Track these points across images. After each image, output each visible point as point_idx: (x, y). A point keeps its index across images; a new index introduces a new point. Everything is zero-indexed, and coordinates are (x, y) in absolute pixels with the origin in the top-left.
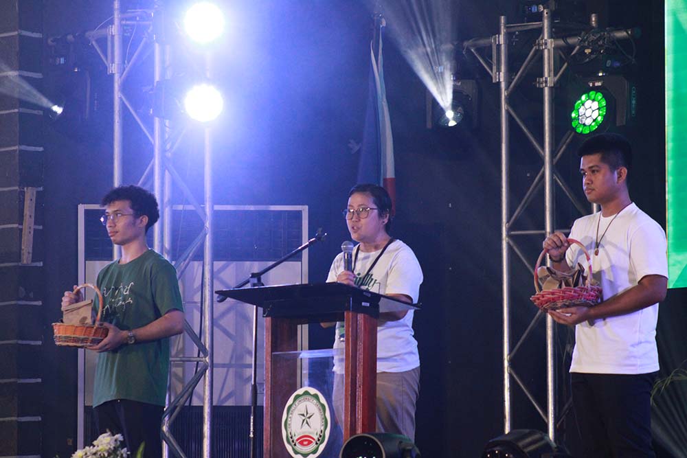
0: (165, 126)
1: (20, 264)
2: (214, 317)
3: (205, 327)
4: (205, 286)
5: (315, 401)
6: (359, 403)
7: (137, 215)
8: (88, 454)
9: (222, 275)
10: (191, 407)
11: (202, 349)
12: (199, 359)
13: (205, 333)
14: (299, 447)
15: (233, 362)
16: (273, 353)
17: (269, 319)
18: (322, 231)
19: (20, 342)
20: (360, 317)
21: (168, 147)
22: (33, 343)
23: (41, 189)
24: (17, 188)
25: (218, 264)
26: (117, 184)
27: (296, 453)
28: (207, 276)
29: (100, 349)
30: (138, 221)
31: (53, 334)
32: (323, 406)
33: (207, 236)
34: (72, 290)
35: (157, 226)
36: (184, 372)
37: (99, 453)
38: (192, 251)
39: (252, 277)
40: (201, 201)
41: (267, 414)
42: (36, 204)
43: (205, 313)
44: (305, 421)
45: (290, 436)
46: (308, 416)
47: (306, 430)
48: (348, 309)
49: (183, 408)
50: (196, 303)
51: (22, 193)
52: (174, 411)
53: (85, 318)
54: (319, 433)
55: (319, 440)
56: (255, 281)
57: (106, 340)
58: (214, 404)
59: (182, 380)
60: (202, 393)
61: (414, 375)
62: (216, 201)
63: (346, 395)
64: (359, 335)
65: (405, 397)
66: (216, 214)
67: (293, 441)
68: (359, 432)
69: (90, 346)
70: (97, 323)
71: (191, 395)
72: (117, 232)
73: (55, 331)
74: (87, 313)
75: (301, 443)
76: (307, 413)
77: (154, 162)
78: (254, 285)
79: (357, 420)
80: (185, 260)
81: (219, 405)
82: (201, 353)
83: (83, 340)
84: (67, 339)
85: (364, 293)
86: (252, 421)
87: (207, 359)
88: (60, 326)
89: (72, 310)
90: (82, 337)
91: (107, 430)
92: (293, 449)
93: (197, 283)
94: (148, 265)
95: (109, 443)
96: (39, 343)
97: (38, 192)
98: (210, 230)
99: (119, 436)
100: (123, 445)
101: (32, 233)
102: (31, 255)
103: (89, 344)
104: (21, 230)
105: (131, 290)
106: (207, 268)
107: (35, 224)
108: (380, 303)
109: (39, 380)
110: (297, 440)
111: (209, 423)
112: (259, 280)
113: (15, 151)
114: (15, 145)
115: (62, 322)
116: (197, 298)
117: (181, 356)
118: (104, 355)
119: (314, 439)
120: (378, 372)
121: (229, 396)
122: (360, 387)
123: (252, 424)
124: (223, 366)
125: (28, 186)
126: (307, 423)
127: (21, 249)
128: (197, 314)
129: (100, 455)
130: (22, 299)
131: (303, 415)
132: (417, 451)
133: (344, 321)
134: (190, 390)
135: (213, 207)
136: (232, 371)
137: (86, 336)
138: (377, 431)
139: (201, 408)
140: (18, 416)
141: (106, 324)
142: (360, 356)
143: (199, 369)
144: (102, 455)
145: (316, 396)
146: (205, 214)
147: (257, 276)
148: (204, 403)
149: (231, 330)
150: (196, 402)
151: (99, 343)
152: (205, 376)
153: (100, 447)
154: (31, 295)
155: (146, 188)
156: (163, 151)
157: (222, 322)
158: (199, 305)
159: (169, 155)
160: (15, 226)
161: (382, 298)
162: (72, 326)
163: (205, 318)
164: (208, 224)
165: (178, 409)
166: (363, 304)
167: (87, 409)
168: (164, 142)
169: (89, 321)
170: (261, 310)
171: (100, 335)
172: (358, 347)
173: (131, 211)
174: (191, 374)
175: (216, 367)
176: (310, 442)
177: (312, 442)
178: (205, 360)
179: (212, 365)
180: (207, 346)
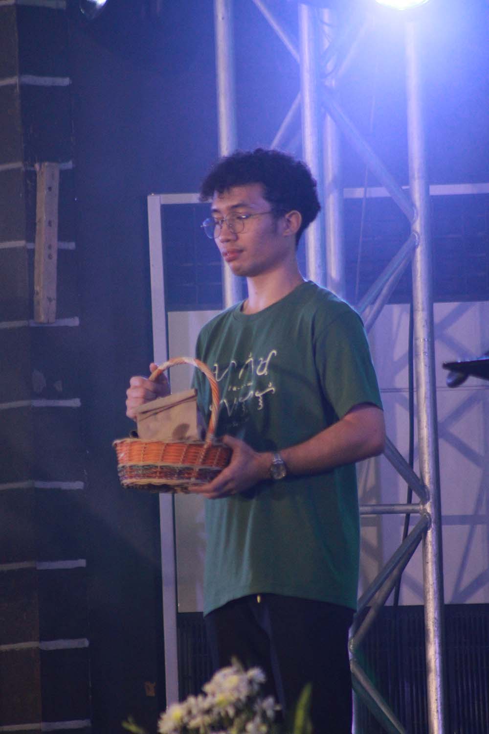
0: (323, 22)
1: (32, 324)
2: (439, 419)
3: (420, 439)
4: (417, 355)
7: (279, 211)
8: (194, 711)
9: (451, 331)
10: (398, 609)
11: (416, 485)
12: (410, 508)
13: (421, 454)
15: (483, 512)
19: (39, 484)
21: (330, 66)
22: (66, 486)
23: (69, 165)
24: (18, 165)
25: (443, 309)
26: (226, 149)
28: (421, 333)
29: (216, 489)
30: (282, 224)
31: (117, 463)
33: (419, 250)
34: (148, 374)
35: (312, 232)
36: (380, 537)
37: (216, 711)
38: (386, 282)
40: (403, 177)
42: (60, 196)
43: (418, 412)
49: (383, 610)
50: (398, 390)
51: (31, 176)
52: (363, 620)
53: (184, 428)
57: (227, 473)
58: (448, 600)
59: (377, 553)
60: (420, 580)
62: (432, 176)
66: (435, 205)
69: (195, 485)
70: (210, 437)
71: (397, 584)
72: (241, 251)
73: (121, 456)
74: (188, 416)
77: (302, 98)
80: (373, 303)
81: (456, 602)
82: (414, 494)
83: (181, 473)
84: (148, 470)
87: (429, 508)
88: (132, 443)
89: (155, 412)
90: (180, 465)
91: (234, 660)
93: (401, 349)
94: (306, 313)
95: (237, 689)
96: (78, 485)
97: (62, 173)
98: (422, 237)
99: (256, 673)
100: (266, 689)
101: (55, 257)
102: (54, 303)
103: (193, 480)
104: (32, 252)
105: (272, 366)
106: (421, 318)
107: (60, 239)
109: (82, 563)
111: (437, 641)
113: (12, 87)
114: (11, 75)
115: (135, 435)
116: (402, 380)
117: (373, 502)
118: (222, 504)
121: (478, 583)
124: (462, 520)
125: (41, 161)
127: (32, 293)
128: (402, 415)
129: (219, 714)
130: (39, 396)
134: (395, 572)
135: (427, 191)
136: (480, 530)
137: (187, 465)
139: (420, 611)
140: (41, 639)
141: (227, 439)
143: (411, 528)
144: (223, 714)
146: (413, 205)
148: (424, 598)
149: (476, 444)
150: (408, 598)
151: (212, 479)
152: (425, 544)
153: (219, 698)
154: (59, 387)
155: (289, 151)
156: (320, 75)
157: (457, 429)
158: (407, 395)
159: (331, 82)
160: (21, 243)
162: (159, 443)
163: (419, 421)
164: (418, 226)
165: (371, 614)
167: (183, 620)
168: (320, 57)
169: (193, 432)
171: (215, 462)
173: (266, 206)
174: (395, 542)
175: (447, 524)
178: (425, 510)
179: (440, 520)
180: (428, 480)
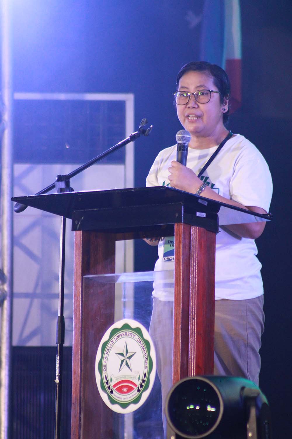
2: (15, 234)
3: (3, 246)
5: (137, 337)
6: (193, 340)
14: (116, 395)
15: (39, 291)
16: (84, 276)
17: (79, 233)
18: (147, 122)
20: (194, 231)
25: (20, 168)
27: (113, 402)
28: (6, 181)
32: (147, 343)
39: (58, 180)
41: (76, 353)
44: (124, 363)
45: (105, 381)
46: (128, 355)
47: (125, 374)
48: (179, 221)
54: (142, 376)
55: (141, 386)
56: (62, 185)
58: (15, 343)
61: (258, 303)
62: (17, 87)
63: (176, 330)
64: (192, 253)
65: (250, 331)
66: (18, 105)
67: (109, 388)
68: (193, 374)
75: (120, 390)
76: (127, 352)
78: (61, 190)
79: (190, 360)
81: (21, 345)
85: (200, 201)
86: (58, 362)
87: (6, 287)
92: (110, 398)
98: (9, 124)
106: (7, 173)
108: (219, 214)
110: (114, 386)
111: (7, 368)
112: (68, 184)
119: (136, 385)
120: (216, 299)
121: (34, 334)
122: (193, 319)
123: (58, 366)
124: (26, 295)
126: (127, 364)
131: (122, 354)
132: (264, 399)
133: (173, 235)
135: (12, 95)
136: (37, 302)
138: (215, 373)
142: (194, 280)
145: (138, 331)
147: (65, 179)
149: (36, 251)
152: (2, 309)
157: (26, 241)
161: (222, 207)
164: (6, 117)
166: (198, 214)
170: (69, 221)
172: (192, 269)
175: (16, 297)
176: (130, 389)
177: (133, 389)
178: (3, 289)
179: (12, 295)
180: (6, 271)
